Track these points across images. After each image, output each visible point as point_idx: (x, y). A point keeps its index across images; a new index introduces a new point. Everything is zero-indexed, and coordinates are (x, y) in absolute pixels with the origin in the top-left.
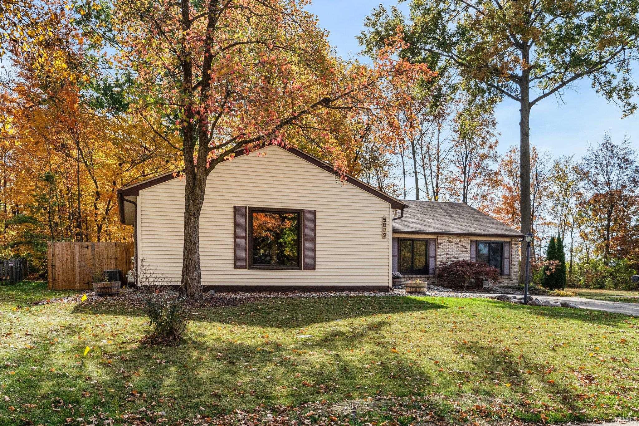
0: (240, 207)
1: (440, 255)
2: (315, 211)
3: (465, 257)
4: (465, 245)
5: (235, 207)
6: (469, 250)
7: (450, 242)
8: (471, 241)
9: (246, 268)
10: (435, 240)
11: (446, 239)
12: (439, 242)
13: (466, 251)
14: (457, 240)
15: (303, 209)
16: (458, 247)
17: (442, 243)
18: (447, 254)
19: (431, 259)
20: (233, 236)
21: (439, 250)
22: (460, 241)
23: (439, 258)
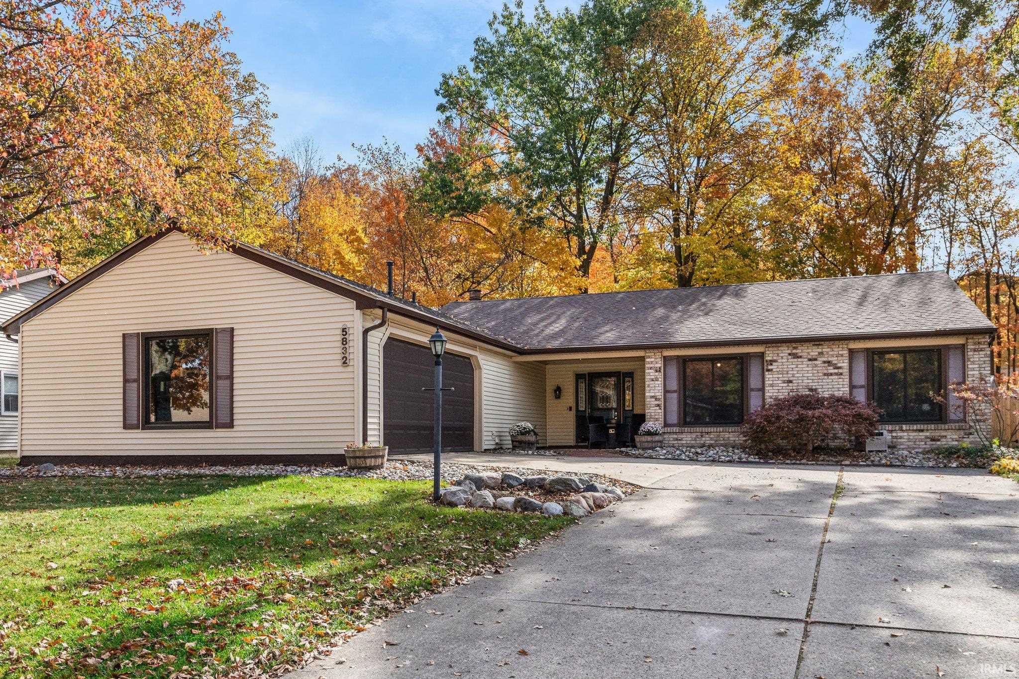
0: (131, 335)
1: (772, 385)
2: (232, 329)
3: (838, 387)
4: (834, 360)
5: (124, 335)
6: (846, 371)
7: (796, 356)
8: (851, 352)
9: (138, 428)
10: (762, 355)
11: (785, 351)
12: (769, 358)
13: (836, 374)
14: (814, 351)
15: (214, 327)
16: (816, 366)
17: (775, 361)
18: (791, 382)
19: (753, 394)
20: (121, 379)
21: (768, 375)
22: (821, 354)
23: (770, 392)
